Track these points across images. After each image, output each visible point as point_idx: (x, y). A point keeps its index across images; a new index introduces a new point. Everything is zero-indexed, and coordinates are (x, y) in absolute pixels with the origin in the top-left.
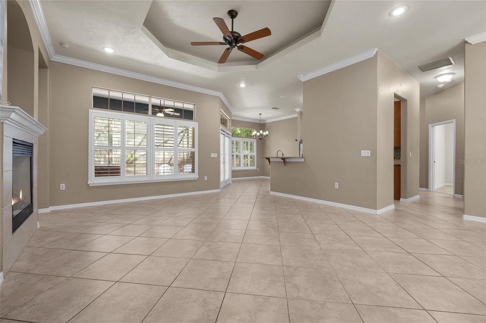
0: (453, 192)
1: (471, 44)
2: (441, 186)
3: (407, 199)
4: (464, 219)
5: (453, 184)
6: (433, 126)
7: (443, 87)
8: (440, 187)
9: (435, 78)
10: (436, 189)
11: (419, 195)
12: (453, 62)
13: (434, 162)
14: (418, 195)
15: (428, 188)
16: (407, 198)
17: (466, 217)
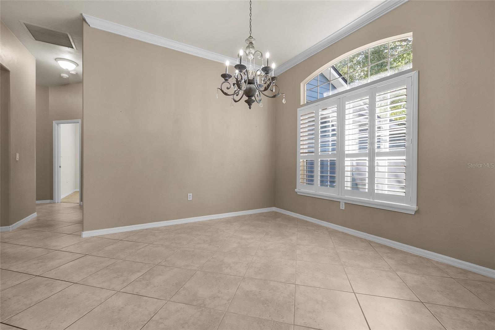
0: (79, 199)
1: (90, 26)
2: (71, 193)
3: (11, 226)
4: (83, 237)
5: (79, 189)
6: (58, 124)
7: (67, 79)
8: (68, 195)
9: (56, 59)
10: (63, 199)
11: (36, 213)
12: (74, 46)
13: (60, 167)
14: (34, 212)
15: (53, 200)
16: (12, 224)
17: (86, 234)
